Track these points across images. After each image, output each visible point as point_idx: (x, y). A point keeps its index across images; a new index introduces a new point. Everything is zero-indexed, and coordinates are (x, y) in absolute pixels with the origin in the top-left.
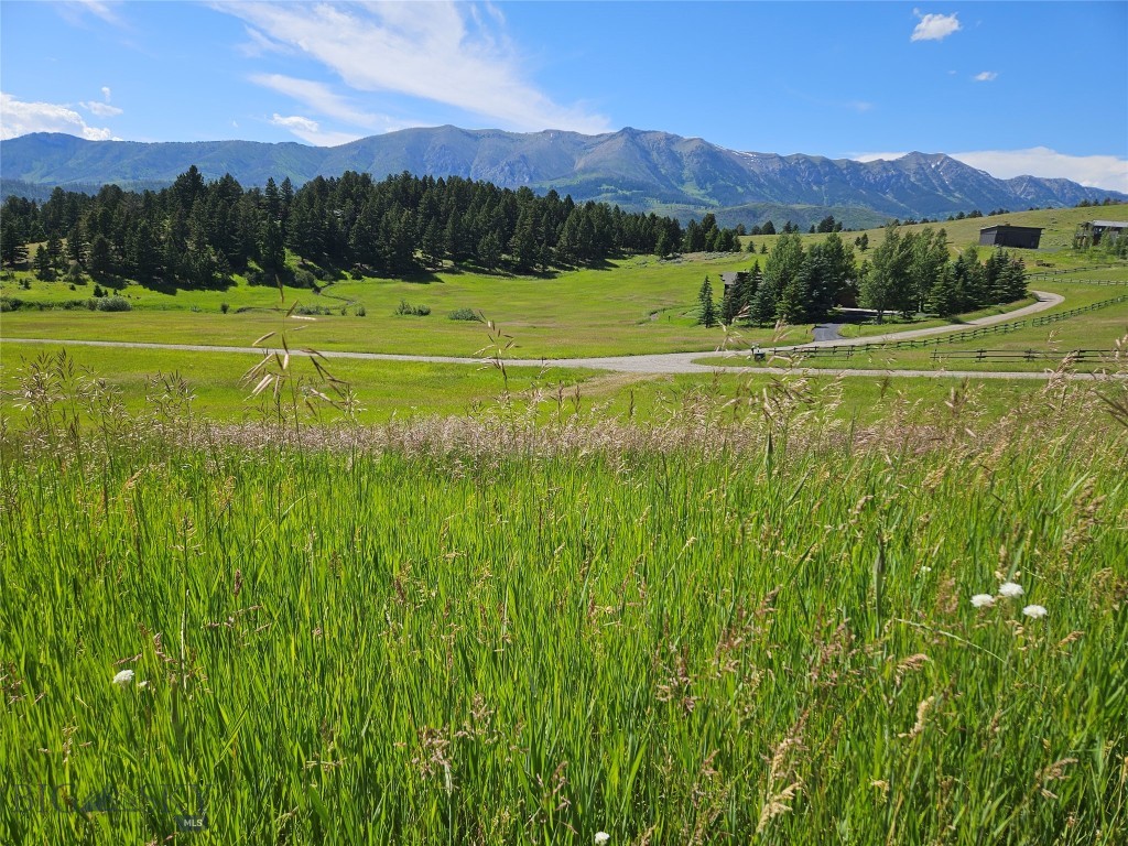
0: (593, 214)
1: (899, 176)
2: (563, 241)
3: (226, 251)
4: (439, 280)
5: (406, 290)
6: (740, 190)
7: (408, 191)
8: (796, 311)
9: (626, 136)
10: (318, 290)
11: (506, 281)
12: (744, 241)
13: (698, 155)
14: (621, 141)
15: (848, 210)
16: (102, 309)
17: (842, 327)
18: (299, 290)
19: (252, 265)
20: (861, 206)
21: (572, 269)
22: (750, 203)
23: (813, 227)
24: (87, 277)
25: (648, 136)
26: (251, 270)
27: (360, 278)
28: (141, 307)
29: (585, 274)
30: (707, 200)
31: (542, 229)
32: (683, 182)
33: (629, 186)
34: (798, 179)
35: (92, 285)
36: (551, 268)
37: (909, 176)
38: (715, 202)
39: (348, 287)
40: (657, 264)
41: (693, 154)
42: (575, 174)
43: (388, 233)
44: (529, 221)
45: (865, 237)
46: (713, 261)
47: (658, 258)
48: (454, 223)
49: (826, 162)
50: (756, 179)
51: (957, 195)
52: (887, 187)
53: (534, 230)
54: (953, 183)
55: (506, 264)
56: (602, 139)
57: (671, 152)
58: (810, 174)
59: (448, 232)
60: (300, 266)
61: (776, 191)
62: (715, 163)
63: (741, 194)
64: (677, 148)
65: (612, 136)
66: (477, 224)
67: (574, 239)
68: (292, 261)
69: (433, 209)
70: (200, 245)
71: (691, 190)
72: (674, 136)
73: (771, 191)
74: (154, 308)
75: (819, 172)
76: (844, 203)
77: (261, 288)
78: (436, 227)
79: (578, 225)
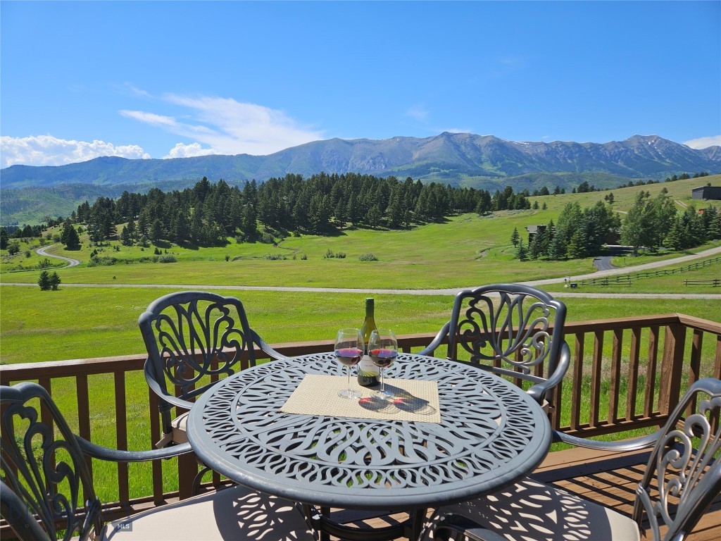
0: (436, 190)
1: (626, 151)
2: (418, 207)
3: (225, 224)
4: (345, 234)
5: (327, 242)
6: (520, 165)
7: (324, 184)
8: (581, 250)
9: (444, 137)
10: (276, 244)
11: (385, 234)
12: (532, 200)
13: (490, 146)
14: (441, 140)
15: (593, 174)
16: (161, 262)
17: (613, 259)
18: (265, 244)
19: (238, 230)
20: (602, 171)
21: (424, 224)
22: (527, 173)
23: (575, 189)
24: (150, 243)
25: (459, 136)
26: (238, 234)
27: (299, 236)
28: (181, 259)
29: (433, 227)
30: (498, 172)
31: (405, 201)
32: (482, 163)
33: (448, 167)
34: (558, 156)
35: (153, 248)
36: (411, 224)
37: (633, 151)
38: (503, 174)
39: (292, 241)
40: (478, 219)
41: (489, 145)
42: (413, 162)
43: (315, 209)
44: (397, 197)
45: (611, 195)
46: (514, 216)
47: (478, 215)
48: (353, 201)
49: (576, 145)
50: (530, 158)
51: (667, 160)
52: (619, 159)
53: (400, 202)
54: (664, 153)
55: (384, 223)
56: (429, 140)
57: (474, 145)
58: (566, 153)
59: (349, 206)
60: (264, 231)
61: (544, 164)
62: (502, 151)
63: (520, 168)
64: (477, 142)
65: (436, 138)
66: (366, 200)
67: (425, 207)
68: (260, 227)
69: (339, 194)
70: (210, 222)
71: (487, 167)
72: (475, 135)
73: (540, 165)
74: (188, 259)
75: (571, 152)
76: (590, 170)
77: (245, 245)
78: (342, 204)
79: (427, 198)
